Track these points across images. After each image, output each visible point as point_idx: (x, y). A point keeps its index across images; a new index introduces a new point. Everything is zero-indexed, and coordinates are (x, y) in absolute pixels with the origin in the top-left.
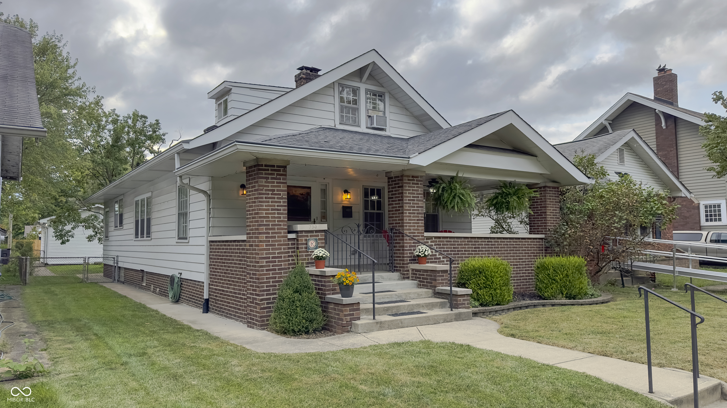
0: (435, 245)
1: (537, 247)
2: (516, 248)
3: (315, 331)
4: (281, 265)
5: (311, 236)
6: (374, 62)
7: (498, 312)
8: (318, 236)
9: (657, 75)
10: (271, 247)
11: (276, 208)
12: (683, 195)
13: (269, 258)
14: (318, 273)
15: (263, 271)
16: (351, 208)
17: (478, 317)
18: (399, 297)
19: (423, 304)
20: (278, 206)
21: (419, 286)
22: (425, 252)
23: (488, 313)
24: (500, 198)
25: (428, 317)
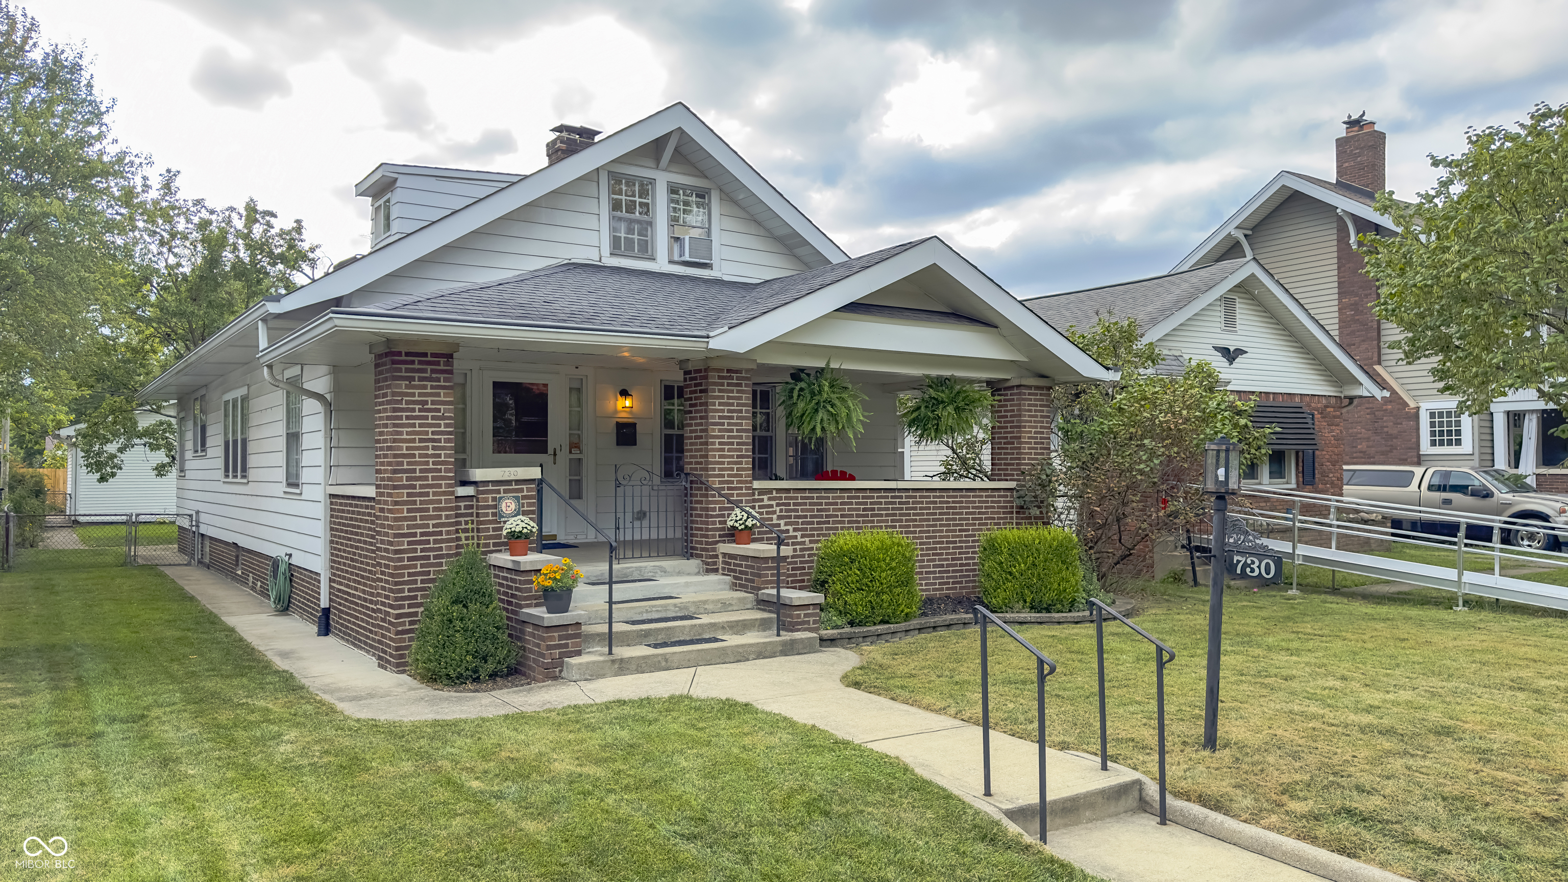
0: (778, 505)
1: (999, 507)
2: (955, 508)
3: (493, 676)
4: (441, 549)
5: (505, 491)
6: (680, 128)
7: (883, 637)
8: (522, 490)
9: (1344, 134)
10: (418, 514)
11: (430, 436)
12: (1366, 394)
13: (415, 535)
14: (510, 566)
15: (402, 559)
16: (634, 425)
17: (837, 646)
18: (681, 609)
19: (723, 622)
20: (433, 433)
21: (734, 587)
22: (746, 521)
23: (861, 639)
24: (923, 409)
25: (724, 649)
